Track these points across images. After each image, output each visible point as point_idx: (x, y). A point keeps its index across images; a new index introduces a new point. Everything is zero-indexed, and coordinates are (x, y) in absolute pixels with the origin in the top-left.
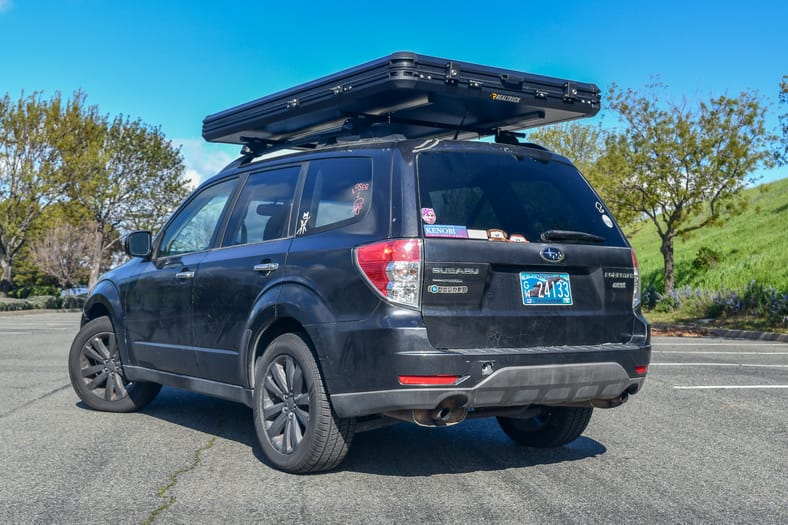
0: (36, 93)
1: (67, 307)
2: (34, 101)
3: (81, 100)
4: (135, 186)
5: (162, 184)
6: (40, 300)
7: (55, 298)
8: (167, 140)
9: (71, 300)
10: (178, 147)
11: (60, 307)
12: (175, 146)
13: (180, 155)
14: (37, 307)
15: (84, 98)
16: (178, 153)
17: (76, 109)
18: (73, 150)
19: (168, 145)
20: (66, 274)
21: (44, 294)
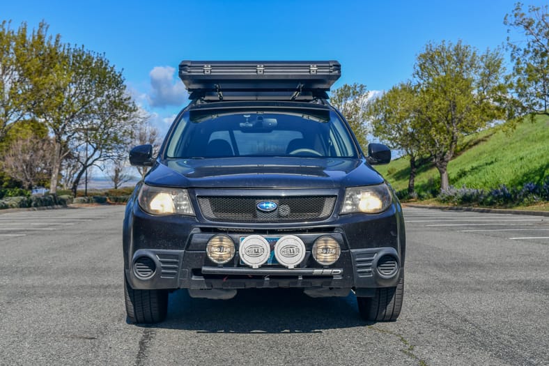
0: (4, 22)
1: (36, 205)
2: (4, 30)
3: (44, 30)
4: (86, 103)
5: (108, 102)
6: (13, 200)
7: (26, 199)
8: (111, 65)
9: (38, 199)
10: (120, 71)
11: (30, 206)
12: (117, 70)
13: (122, 77)
14: (12, 206)
15: (47, 28)
16: (120, 75)
17: (40, 37)
18: (39, 73)
19: (112, 68)
20: (28, 178)
21: (16, 196)
